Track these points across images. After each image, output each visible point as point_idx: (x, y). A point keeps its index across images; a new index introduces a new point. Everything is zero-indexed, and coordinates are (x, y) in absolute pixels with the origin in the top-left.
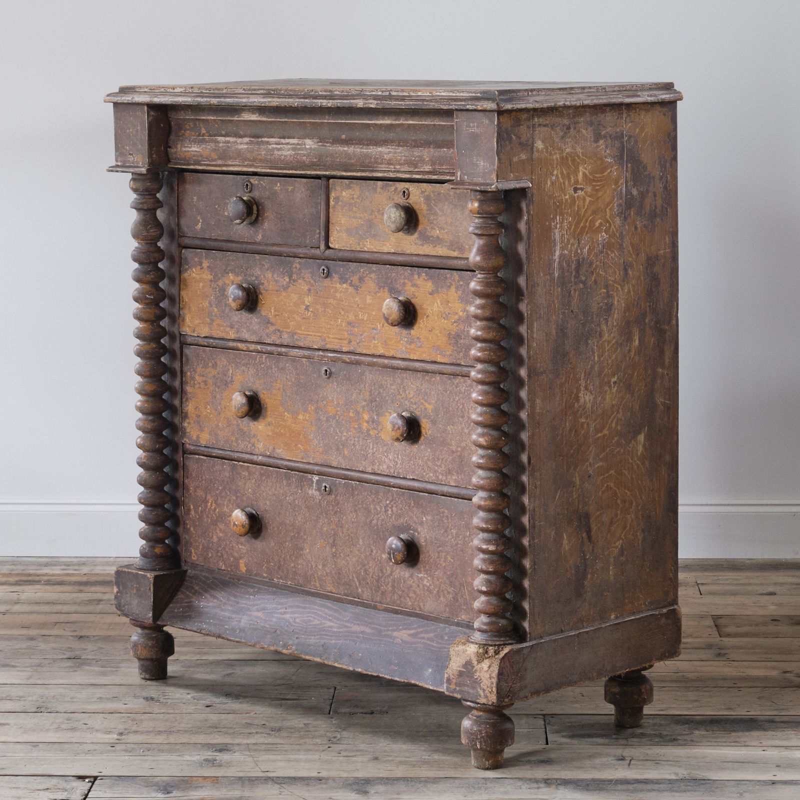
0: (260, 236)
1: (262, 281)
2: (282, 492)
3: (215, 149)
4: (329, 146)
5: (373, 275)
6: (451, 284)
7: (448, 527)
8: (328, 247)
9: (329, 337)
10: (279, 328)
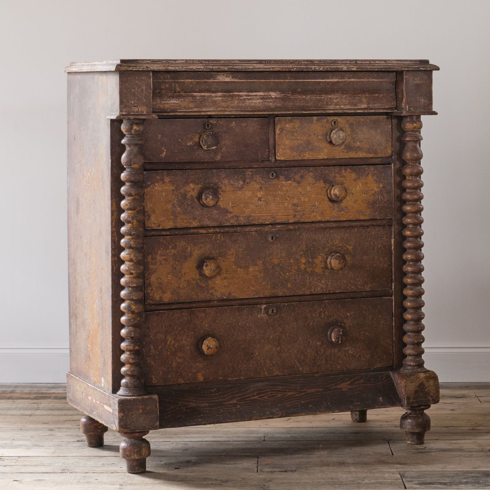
0: (219, 156)
1: (220, 186)
2: (235, 320)
3: (194, 102)
4: (291, 96)
5: (311, 174)
6: (369, 173)
7: (366, 316)
8: (276, 159)
9: (278, 215)
10: (236, 215)
